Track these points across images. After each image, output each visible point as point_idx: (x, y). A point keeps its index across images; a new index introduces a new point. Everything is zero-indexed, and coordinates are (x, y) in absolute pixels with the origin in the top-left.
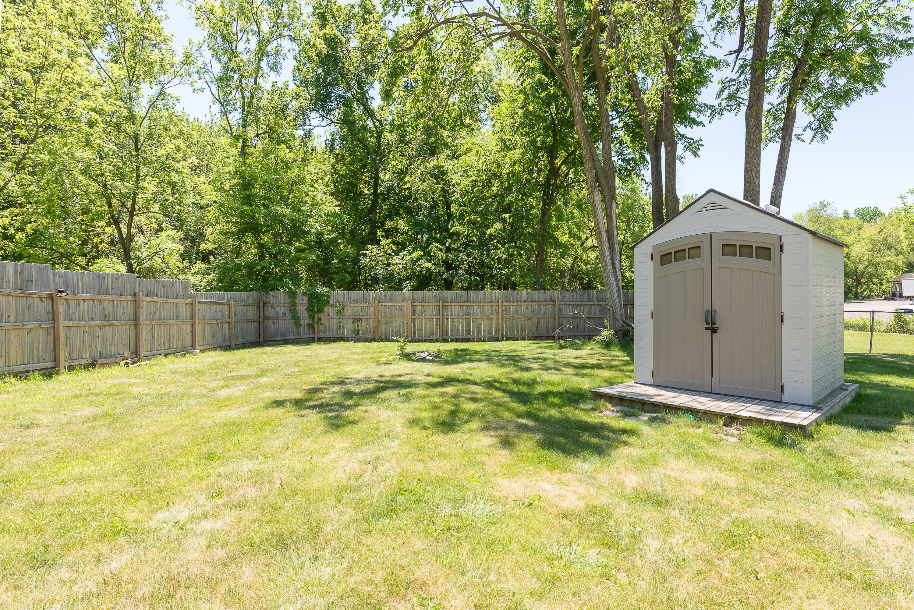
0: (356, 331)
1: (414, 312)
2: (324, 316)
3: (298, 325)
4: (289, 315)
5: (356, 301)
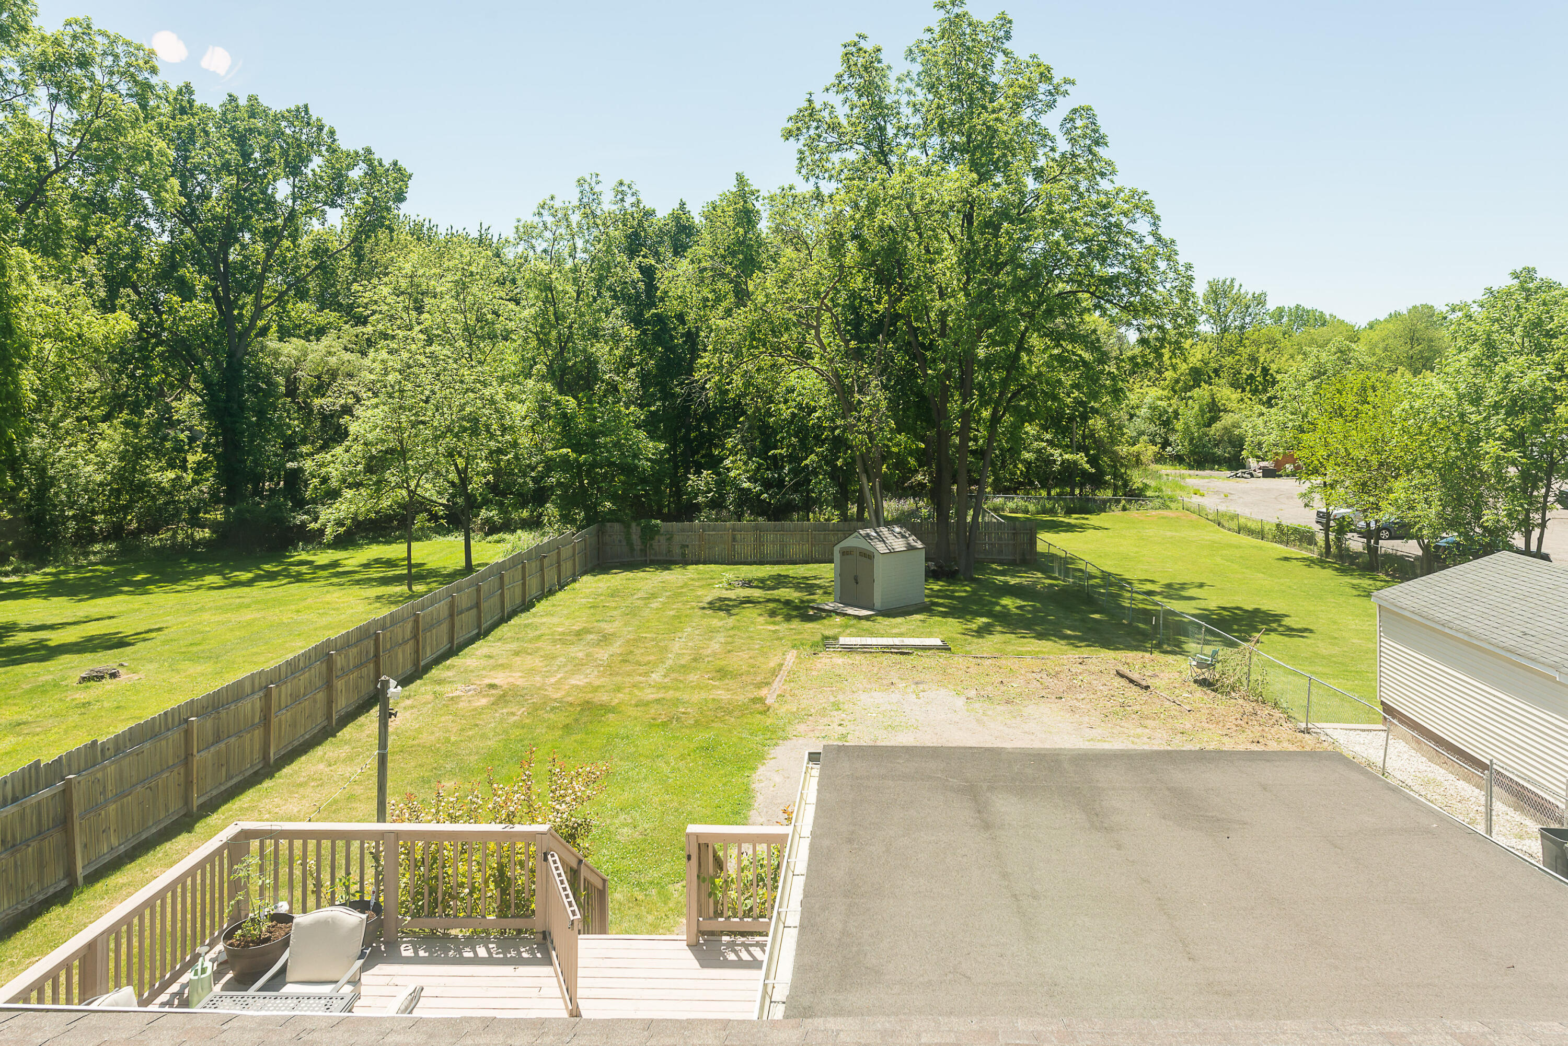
0: (684, 555)
1: (734, 539)
2: (655, 543)
3: (632, 550)
4: (624, 543)
5: (683, 530)
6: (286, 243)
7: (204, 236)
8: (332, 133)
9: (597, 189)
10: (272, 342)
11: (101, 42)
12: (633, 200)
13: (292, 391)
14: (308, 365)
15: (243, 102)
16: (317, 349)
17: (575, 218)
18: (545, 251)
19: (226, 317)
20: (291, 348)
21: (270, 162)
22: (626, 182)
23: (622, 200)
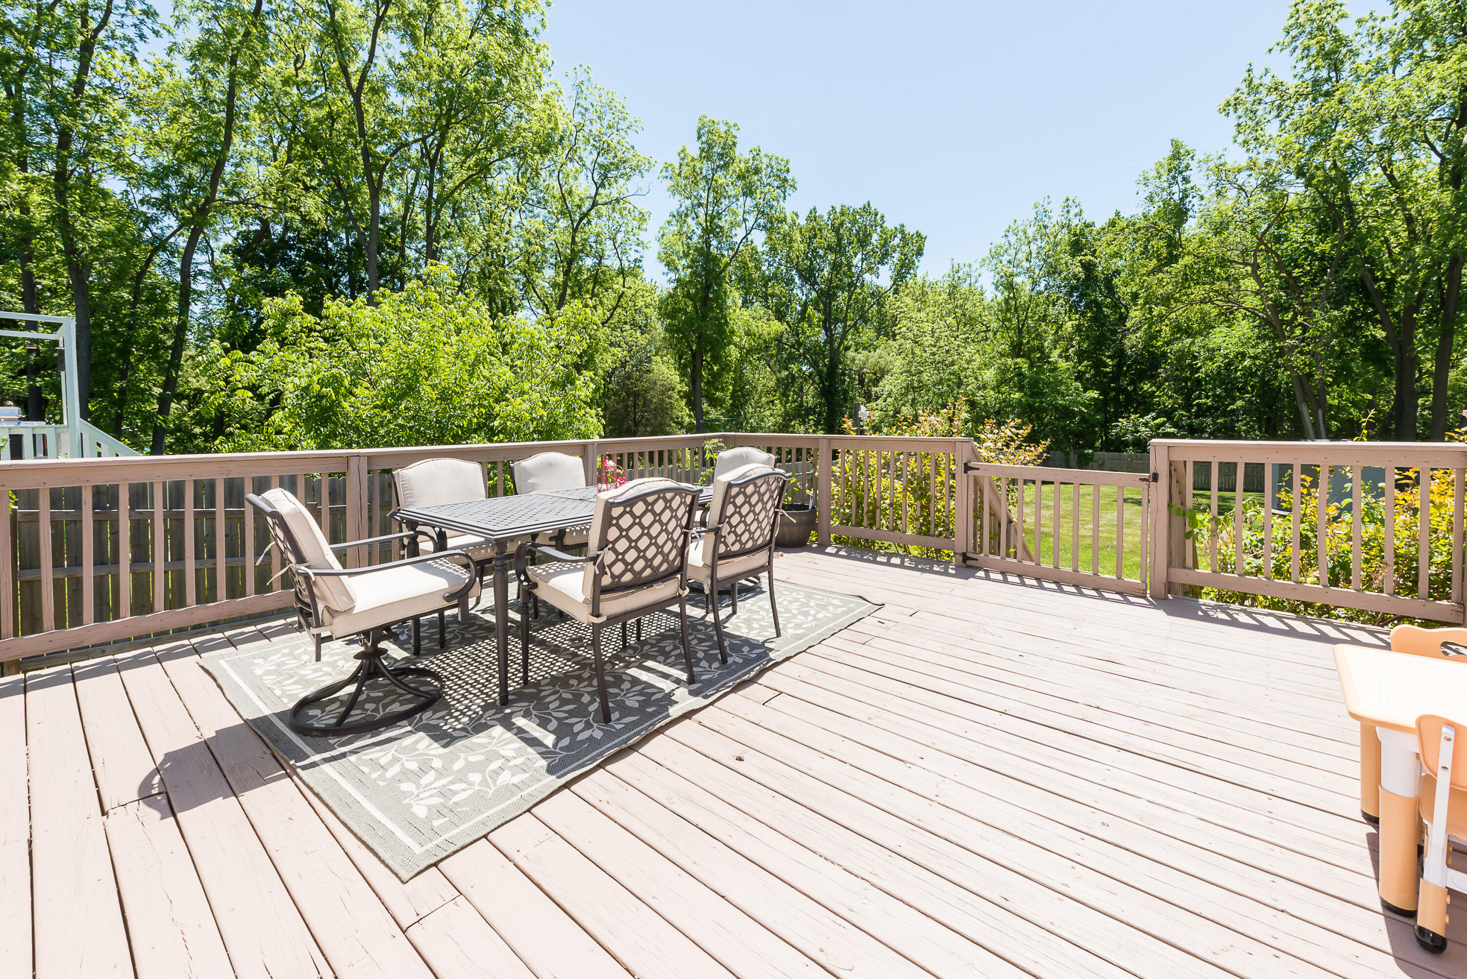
5: (1113, 459)
6: (858, 290)
7: (821, 294)
8: (882, 217)
9: (1048, 208)
10: (851, 353)
11: (765, 161)
12: (1077, 210)
13: (861, 382)
14: (868, 365)
15: (838, 210)
16: (873, 357)
17: (1031, 232)
18: (1009, 262)
19: (830, 339)
20: (861, 356)
21: (850, 243)
22: (1071, 198)
23: (1068, 212)
